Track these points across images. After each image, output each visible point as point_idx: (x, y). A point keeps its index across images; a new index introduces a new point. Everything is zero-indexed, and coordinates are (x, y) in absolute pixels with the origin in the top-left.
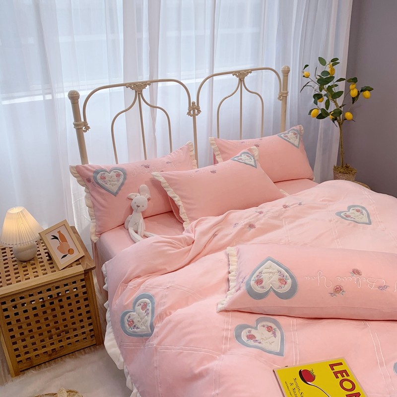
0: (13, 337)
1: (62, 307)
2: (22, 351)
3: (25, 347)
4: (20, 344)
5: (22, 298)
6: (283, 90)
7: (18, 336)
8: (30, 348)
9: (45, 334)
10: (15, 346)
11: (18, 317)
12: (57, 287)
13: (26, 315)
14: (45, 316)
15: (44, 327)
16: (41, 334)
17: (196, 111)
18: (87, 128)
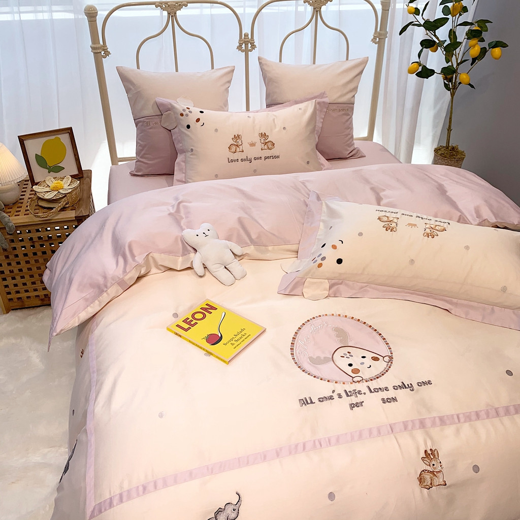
0: (3, 272)
2: (13, 289)
3: (16, 285)
4: (10, 282)
6: (380, 30)
7: (7, 272)
8: (21, 287)
10: (5, 283)
11: (6, 253)
13: (15, 252)
14: (36, 258)
15: (34, 269)
16: (32, 276)
17: (250, 45)
18: (107, 54)
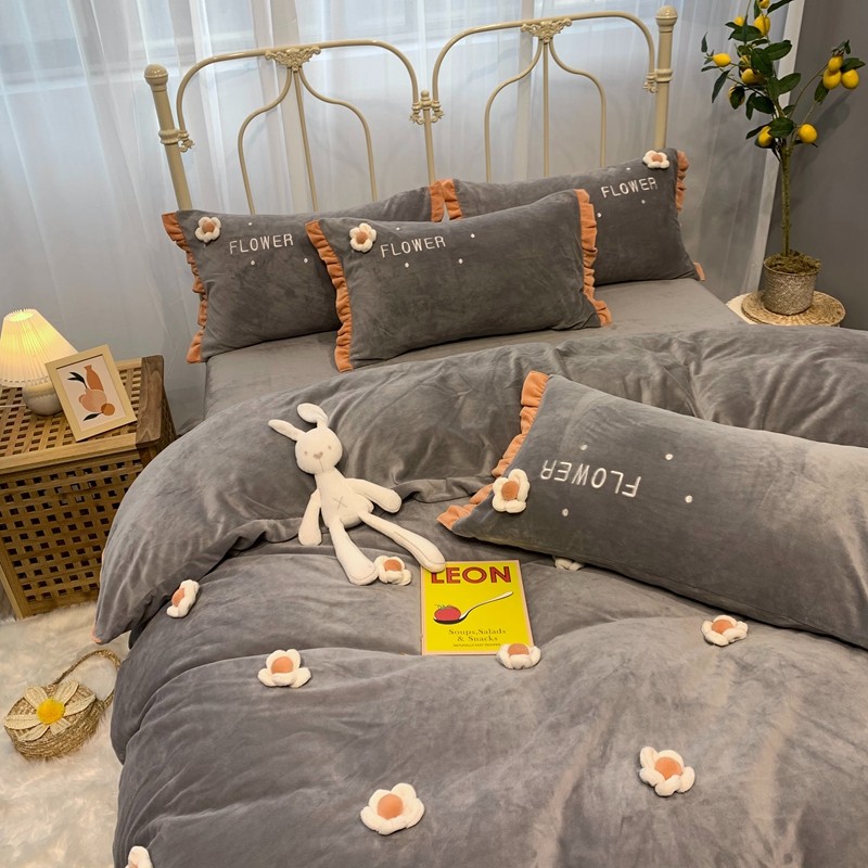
0: (13, 552)
1: (100, 509)
2: (31, 577)
3: (38, 572)
4: (27, 567)
5: (21, 483)
7: (21, 551)
8: (47, 575)
9: (74, 554)
11: (17, 518)
12: (89, 471)
13: (33, 515)
14: (70, 522)
15: (69, 542)
16: (65, 554)
